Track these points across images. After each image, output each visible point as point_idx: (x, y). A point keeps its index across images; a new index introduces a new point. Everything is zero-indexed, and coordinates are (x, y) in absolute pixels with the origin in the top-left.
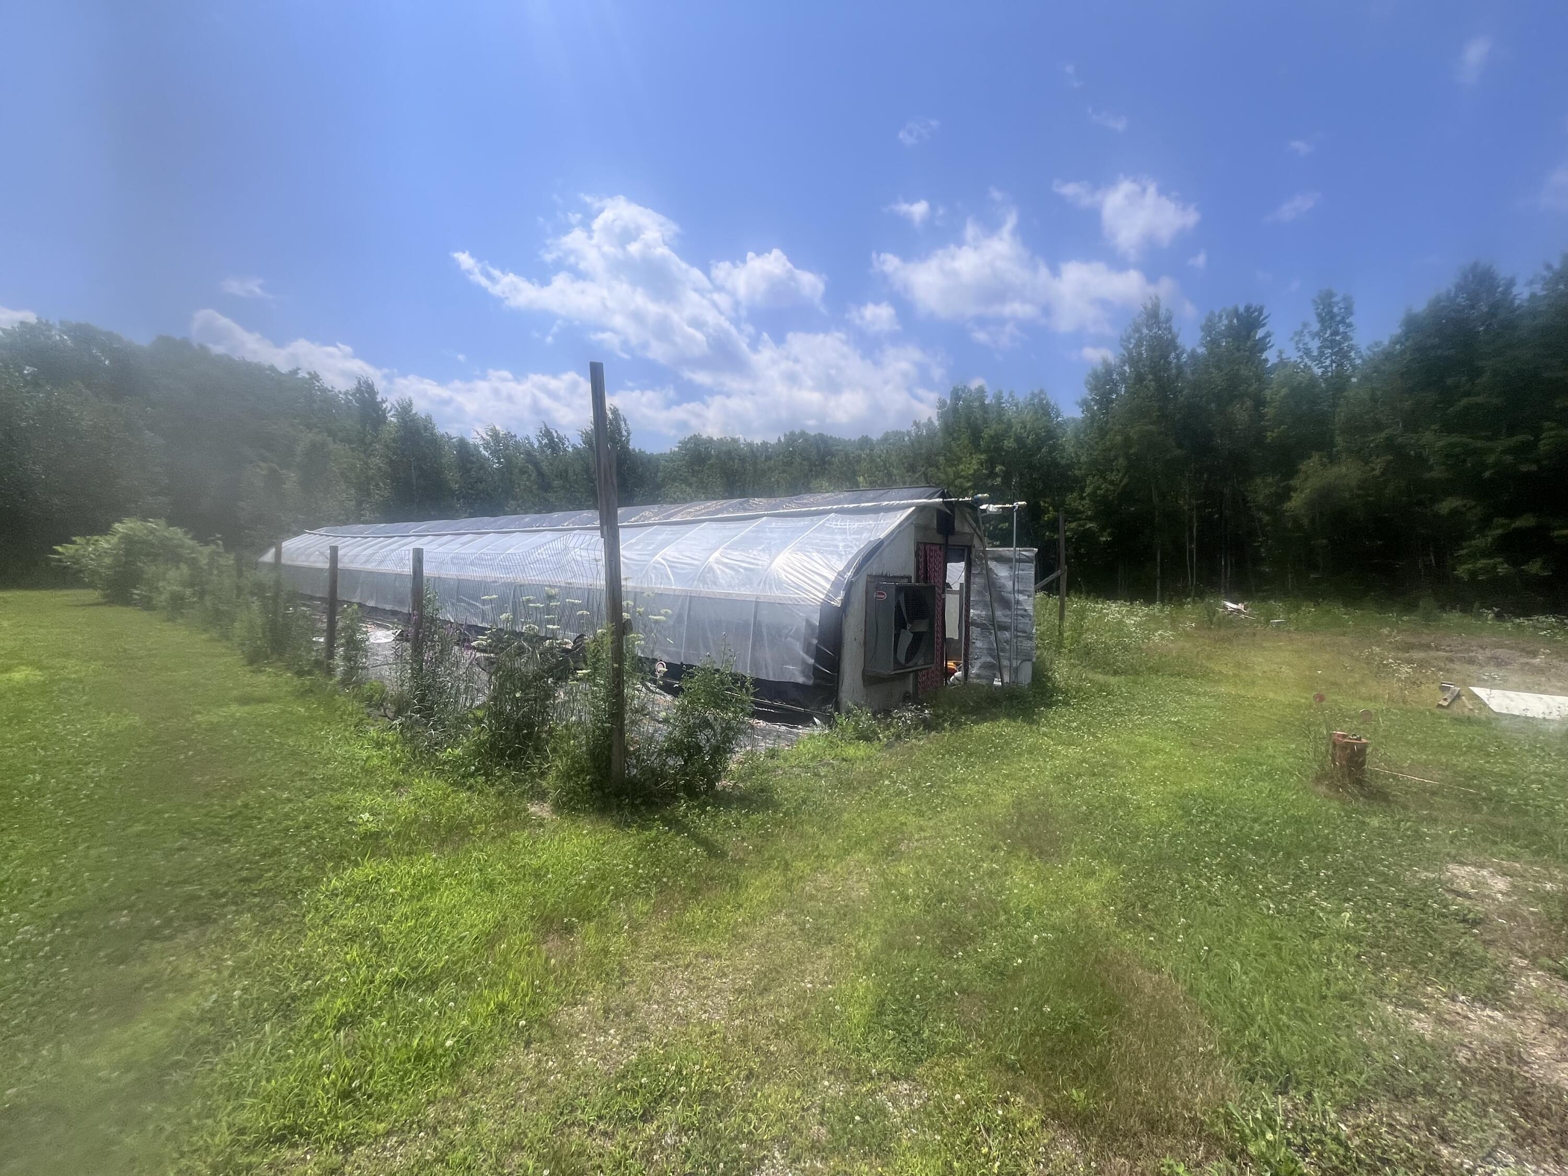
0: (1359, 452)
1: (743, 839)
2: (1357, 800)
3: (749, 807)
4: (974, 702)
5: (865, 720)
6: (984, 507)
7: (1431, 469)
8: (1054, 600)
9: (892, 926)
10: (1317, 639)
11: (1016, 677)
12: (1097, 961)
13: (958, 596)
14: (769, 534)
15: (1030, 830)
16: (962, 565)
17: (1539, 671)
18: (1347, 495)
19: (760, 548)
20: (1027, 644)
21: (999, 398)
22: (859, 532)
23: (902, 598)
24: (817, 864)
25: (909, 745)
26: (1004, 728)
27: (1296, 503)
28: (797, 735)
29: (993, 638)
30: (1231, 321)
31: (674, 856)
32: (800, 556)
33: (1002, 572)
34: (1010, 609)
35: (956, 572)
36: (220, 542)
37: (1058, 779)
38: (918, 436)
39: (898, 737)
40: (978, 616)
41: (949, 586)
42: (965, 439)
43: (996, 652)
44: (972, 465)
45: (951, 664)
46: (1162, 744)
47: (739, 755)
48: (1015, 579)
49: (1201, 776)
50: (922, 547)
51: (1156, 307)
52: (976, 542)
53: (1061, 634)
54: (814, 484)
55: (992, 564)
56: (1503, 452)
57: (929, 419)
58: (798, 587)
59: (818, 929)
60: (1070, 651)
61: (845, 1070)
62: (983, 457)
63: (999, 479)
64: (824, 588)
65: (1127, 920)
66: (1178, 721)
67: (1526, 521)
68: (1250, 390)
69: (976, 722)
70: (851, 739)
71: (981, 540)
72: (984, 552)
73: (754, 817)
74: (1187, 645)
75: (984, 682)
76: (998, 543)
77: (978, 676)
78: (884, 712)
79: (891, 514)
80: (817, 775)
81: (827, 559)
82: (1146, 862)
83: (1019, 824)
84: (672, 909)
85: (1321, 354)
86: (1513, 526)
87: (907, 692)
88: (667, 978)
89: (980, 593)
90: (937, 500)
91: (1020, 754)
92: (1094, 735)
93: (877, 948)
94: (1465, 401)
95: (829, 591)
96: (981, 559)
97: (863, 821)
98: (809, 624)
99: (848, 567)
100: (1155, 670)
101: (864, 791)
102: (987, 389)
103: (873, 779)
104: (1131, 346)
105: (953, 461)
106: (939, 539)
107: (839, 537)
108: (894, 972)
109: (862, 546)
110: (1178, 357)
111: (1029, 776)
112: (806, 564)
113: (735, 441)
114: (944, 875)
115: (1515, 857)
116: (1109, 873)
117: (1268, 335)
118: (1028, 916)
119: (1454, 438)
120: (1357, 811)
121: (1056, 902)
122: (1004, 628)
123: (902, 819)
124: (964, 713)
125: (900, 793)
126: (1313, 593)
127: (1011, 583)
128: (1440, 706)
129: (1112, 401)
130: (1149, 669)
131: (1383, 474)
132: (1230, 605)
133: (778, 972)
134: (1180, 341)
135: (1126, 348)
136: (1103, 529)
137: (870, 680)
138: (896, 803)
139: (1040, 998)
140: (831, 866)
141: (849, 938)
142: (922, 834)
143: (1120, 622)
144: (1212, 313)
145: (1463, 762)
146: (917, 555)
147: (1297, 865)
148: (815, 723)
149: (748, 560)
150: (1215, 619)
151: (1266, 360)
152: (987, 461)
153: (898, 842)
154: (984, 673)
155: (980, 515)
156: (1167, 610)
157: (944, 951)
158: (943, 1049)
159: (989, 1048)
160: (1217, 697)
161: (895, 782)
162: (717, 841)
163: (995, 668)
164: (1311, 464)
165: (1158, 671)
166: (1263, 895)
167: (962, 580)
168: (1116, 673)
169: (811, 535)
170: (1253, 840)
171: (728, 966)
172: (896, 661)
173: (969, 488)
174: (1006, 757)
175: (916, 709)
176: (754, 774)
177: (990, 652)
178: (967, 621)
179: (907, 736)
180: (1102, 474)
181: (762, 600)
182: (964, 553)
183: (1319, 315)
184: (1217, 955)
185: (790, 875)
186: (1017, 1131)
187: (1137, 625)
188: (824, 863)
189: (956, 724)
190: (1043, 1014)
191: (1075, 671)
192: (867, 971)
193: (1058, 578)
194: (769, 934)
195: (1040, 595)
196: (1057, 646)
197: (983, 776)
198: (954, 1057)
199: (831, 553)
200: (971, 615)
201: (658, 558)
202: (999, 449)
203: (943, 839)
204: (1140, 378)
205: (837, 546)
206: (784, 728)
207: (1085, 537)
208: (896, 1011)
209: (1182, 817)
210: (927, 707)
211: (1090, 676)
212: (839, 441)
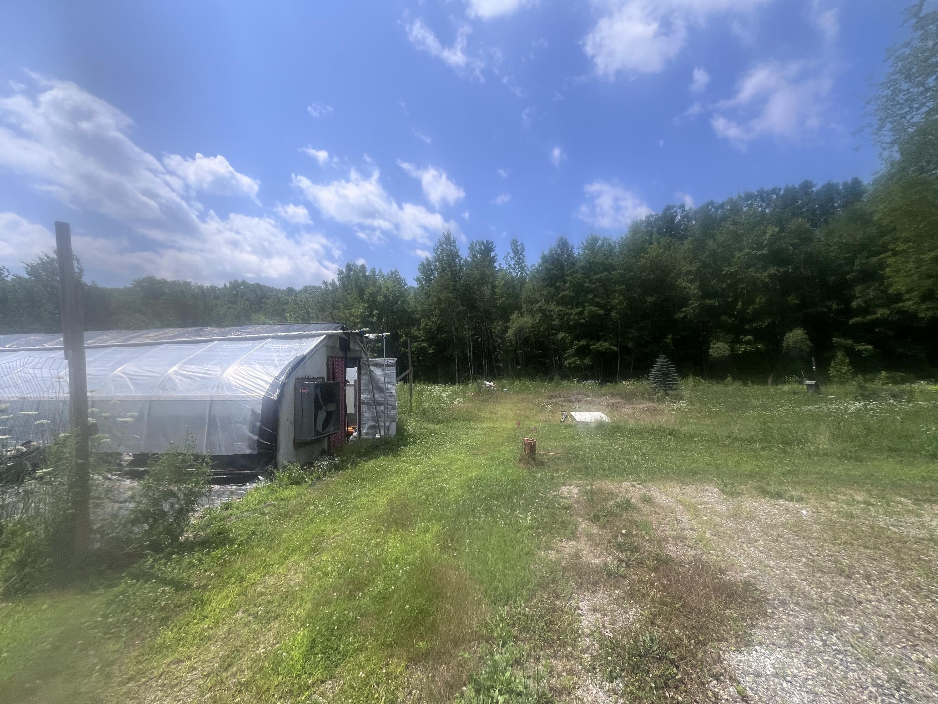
0: (531, 311)
1: (205, 571)
2: (533, 467)
3: (209, 547)
4: (365, 449)
5: (296, 471)
6: (367, 335)
7: (554, 320)
8: (407, 386)
9: (318, 594)
10: (521, 396)
11: (388, 431)
12: (431, 574)
13: (353, 387)
14: (221, 353)
15: (397, 515)
16: (355, 369)
17: (590, 403)
18: (528, 331)
19: (214, 363)
20: (393, 412)
21: (373, 272)
22: (290, 350)
23: (319, 391)
24: (265, 572)
25: (325, 482)
26: (382, 461)
27: (510, 334)
28: (246, 490)
29: (374, 410)
30: (480, 247)
31: (142, 600)
32: (246, 367)
33: (378, 372)
34: (383, 393)
35: (352, 373)
37: (410, 485)
38: (326, 290)
39: (319, 478)
40: (366, 398)
41: (348, 382)
42: (355, 295)
43: (376, 419)
44: (360, 309)
45: (350, 429)
46: (459, 456)
47: (200, 511)
48: (385, 375)
49: (476, 469)
50: (331, 359)
51: (449, 235)
52: (363, 355)
53: (411, 404)
54: (254, 317)
55: (372, 368)
56: (575, 315)
57: (333, 280)
58: (245, 388)
59: (268, 613)
60: (415, 413)
61: (291, 692)
62: (366, 305)
63: (375, 318)
64: (264, 388)
65: (444, 548)
66: (467, 444)
67: (583, 343)
68: (490, 280)
69: (366, 461)
70: (287, 485)
71: (366, 354)
72: (368, 361)
73: (214, 553)
74: (470, 405)
75: (370, 437)
76: (376, 355)
77: (367, 434)
78: (309, 464)
79: (310, 339)
80: (263, 514)
81: (266, 368)
82: (452, 517)
83: (391, 514)
84: (144, 639)
85: (515, 267)
86: (580, 344)
87: (323, 449)
88: (141, 692)
89: (366, 385)
90: (339, 331)
91: (391, 475)
92: (428, 457)
93: (309, 610)
94: (562, 294)
95: (269, 390)
96: (366, 365)
97: (297, 535)
98: (253, 412)
99: (281, 374)
100: (456, 419)
101: (297, 516)
102: (367, 266)
103: (302, 509)
104: (439, 253)
105: (348, 307)
106: (341, 354)
107: (275, 354)
108: (321, 619)
109: (291, 360)
110: (460, 261)
111: (396, 486)
112: (250, 373)
113: (187, 284)
114: (350, 554)
115: (580, 479)
116: (436, 527)
117: (496, 255)
118: (396, 562)
119: (560, 308)
120: (533, 472)
121: (411, 550)
122: (381, 404)
123: (323, 528)
124: (359, 457)
125: (320, 512)
126: (518, 376)
127: (383, 378)
128: (561, 421)
129: (431, 280)
130: (453, 419)
131: (539, 322)
132: (487, 383)
133: (238, 651)
134: (460, 253)
135: (436, 253)
136: (430, 346)
137: (298, 445)
138: (318, 519)
139: (404, 602)
140: (275, 570)
141: (291, 610)
142: (336, 534)
143: (440, 396)
144: (473, 242)
145: (567, 444)
146: (328, 364)
147: (512, 502)
148: (259, 479)
149: (204, 371)
150: (482, 391)
151: (495, 267)
152: (368, 307)
153: (320, 542)
154: (370, 431)
155: (365, 340)
156: (461, 387)
157: (351, 596)
158: (352, 652)
159: (378, 641)
160: (482, 429)
161: (318, 507)
162: (182, 578)
163: (375, 428)
164: (514, 316)
165: (458, 419)
166: (500, 519)
167: (356, 378)
168: (438, 423)
169: (254, 353)
170: (496, 494)
171: (197, 662)
172: (316, 431)
173: (359, 322)
174: (383, 478)
175: (330, 459)
176: (212, 524)
177: (373, 419)
178: (359, 402)
179: (324, 477)
180: (428, 317)
181: (216, 399)
182: (356, 362)
183: (513, 250)
184: (482, 552)
185: (245, 584)
186: (393, 677)
187: (448, 396)
188: (270, 570)
189: (355, 464)
190: (405, 610)
191: (419, 424)
192: (303, 625)
193: (409, 373)
194: (230, 629)
195: (400, 383)
196: (409, 412)
197: (371, 491)
198: (358, 654)
199: (269, 365)
200: (362, 398)
201: (118, 371)
202: (374, 301)
203: (348, 534)
204: (444, 270)
205: (274, 360)
206: (235, 487)
207: (422, 350)
208: (322, 642)
209: (468, 491)
210: (336, 457)
211: (426, 426)
212: (272, 290)
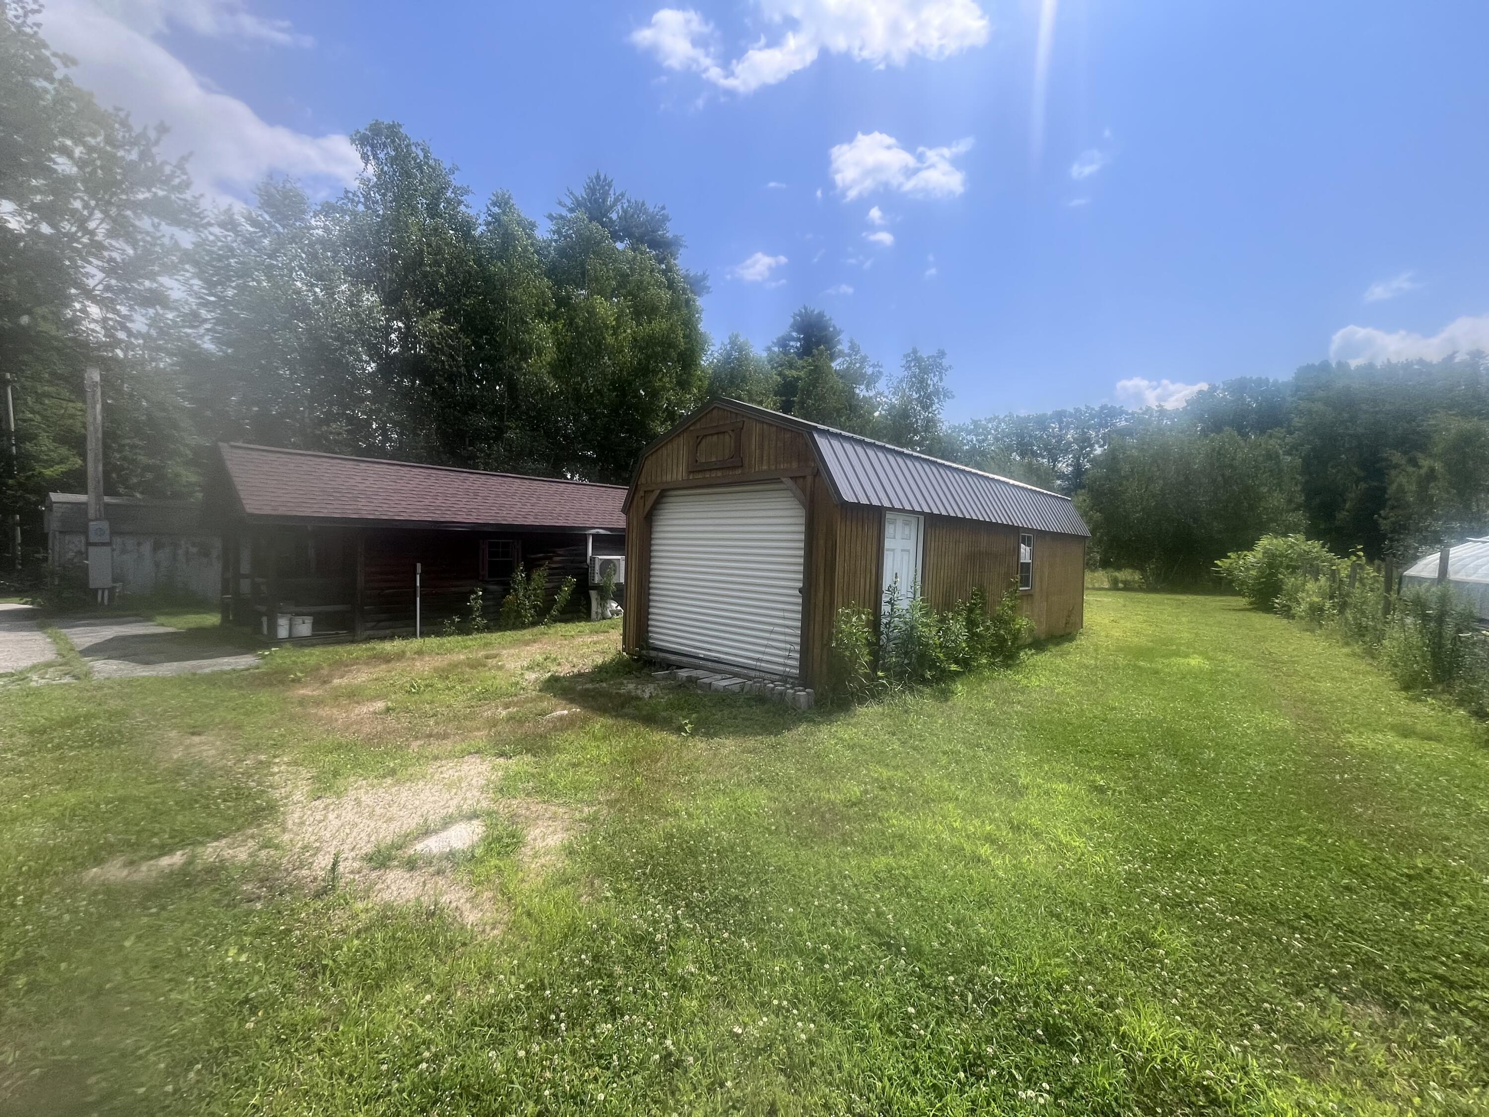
36: (1361, 554)
